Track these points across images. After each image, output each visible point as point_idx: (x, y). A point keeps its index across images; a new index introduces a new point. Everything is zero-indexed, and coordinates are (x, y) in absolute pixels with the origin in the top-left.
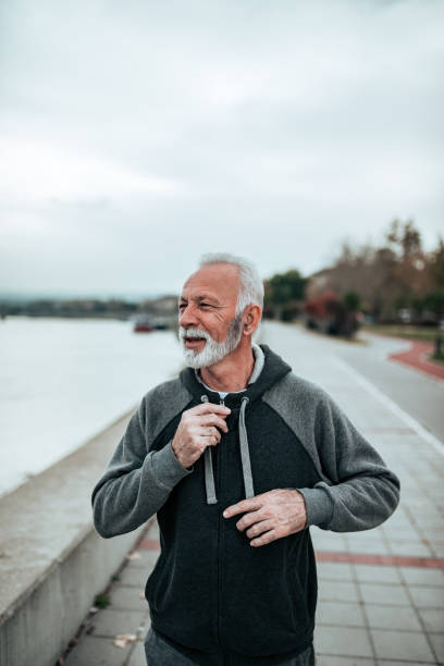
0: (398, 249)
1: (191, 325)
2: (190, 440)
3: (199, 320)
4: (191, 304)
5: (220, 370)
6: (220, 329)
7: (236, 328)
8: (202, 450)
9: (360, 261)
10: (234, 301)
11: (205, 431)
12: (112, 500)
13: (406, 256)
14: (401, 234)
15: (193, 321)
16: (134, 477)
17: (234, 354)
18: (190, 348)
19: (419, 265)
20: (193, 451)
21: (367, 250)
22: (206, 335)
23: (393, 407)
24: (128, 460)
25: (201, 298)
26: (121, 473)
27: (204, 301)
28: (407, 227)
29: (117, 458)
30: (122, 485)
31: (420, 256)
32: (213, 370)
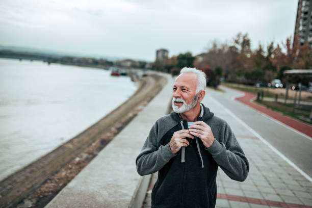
0: (239, 47)
1: (178, 97)
2: (176, 143)
3: (181, 95)
4: (178, 89)
5: (188, 114)
6: (189, 99)
7: (195, 99)
8: (180, 148)
9: (220, 51)
10: (195, 88)
11: (182, 140)
12: (144, 163)
13: (242, 51)
14: (241, 40)
15: (179, 96)
16: (154, 155)
17: (193, 108)
18: (177, 105)
19: (249, 55)
20: (176, 147)
21: (224, 46)
22: (184, 102)
23: (245, 125)
24: (150, 147)
25: (183, 87)
26: (148, 152)
27: (184, 88)
28: (244, 37)
29: (145, 146)
30: (149, 158)
31: (249, 51)
32: (185, 114)
